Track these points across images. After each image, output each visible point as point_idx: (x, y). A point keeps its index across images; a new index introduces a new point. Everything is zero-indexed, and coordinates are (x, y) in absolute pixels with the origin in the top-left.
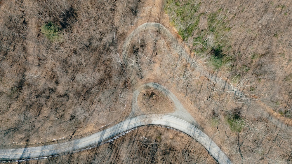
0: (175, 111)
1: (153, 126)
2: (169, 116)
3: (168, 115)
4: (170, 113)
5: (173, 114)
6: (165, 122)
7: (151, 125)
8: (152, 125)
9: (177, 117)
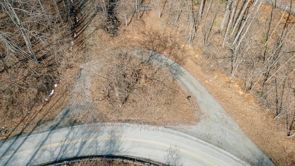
0: (198, 120)
1: (125, 161)
2: (179, 135)
3: (175, 132)
4: (182, 126)
5: (194, 128)
6: (166, 154)
7: (117, 157)
8: (123, 158)
9: (207, 139)
